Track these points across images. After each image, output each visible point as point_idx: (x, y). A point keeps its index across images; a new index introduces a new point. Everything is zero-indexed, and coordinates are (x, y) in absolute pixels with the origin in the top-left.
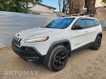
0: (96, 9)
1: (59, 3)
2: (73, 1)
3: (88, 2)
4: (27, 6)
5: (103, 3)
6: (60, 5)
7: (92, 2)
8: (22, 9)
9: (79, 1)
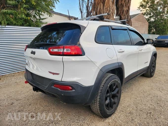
0: (130, 18)
1: (80, 9)
2: (100, 9)
3: (120, 9)
4: (40, 17)
5: (141, 9)
6: (81, 12)
7: (125, 9)
8: (32, 21)
9: (108, 9)
